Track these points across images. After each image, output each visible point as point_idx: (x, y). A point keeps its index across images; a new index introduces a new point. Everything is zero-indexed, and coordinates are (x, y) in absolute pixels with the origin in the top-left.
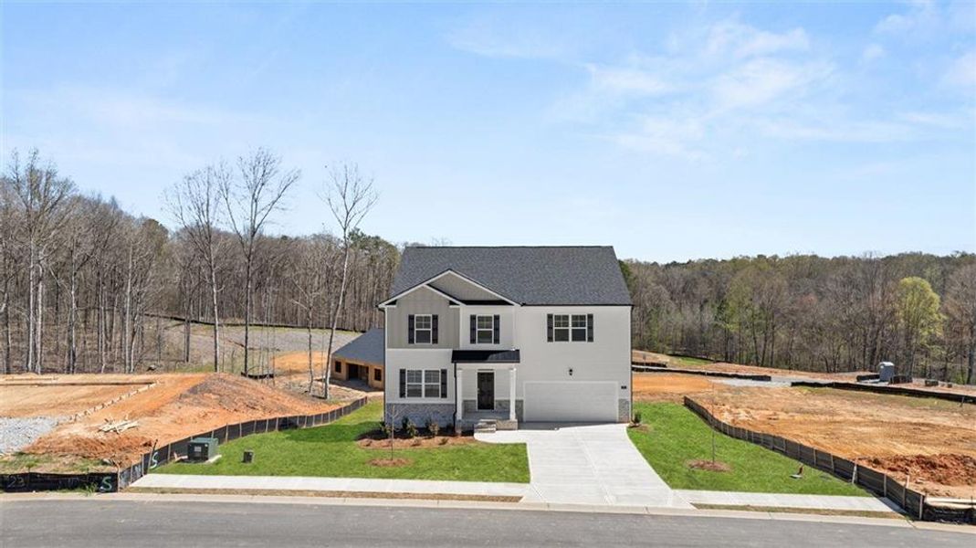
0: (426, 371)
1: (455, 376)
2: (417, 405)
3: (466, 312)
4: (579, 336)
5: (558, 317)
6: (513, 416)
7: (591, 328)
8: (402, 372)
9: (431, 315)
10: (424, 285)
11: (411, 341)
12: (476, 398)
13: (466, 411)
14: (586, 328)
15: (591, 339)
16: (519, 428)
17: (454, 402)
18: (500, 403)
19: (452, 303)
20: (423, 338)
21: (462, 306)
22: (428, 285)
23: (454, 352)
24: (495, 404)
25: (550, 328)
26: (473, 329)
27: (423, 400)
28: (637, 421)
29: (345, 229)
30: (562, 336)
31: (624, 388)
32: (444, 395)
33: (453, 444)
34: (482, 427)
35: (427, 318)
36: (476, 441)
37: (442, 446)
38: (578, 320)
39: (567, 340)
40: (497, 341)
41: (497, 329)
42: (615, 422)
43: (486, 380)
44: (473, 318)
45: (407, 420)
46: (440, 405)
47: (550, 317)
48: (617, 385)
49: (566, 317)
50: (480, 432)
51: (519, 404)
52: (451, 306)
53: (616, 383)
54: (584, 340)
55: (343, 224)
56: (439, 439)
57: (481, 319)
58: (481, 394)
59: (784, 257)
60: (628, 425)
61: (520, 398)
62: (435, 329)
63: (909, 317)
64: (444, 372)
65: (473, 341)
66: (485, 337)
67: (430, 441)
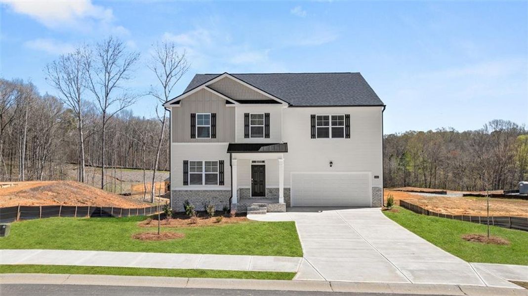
0: (206, 162)
1: (231, 165)
2: (198, 191)
3: (240, 110)
4: (338, 134)
5: (320, 118)
6: (281, 200)
7: (348, 126)
8: (186, 163)
9: (210, 114)
10: (204, 86)
11: (193, 136)
12: (250, 187)
13: (241, 197)
14: (344, 126)
15: (348, 136)
16: (287, 211)
17: (230, 189)
18: (271, 191)
19: (228, 102)
20: (203, 133)
21: (237, 104)
22: (207, 86)
23: (230, 145)
24: (266, 191)
25: (313, 127)
26: (246, 126)
27: (203, 187)
28: (389, 204)
29: (165, 88)
30: (323, 134)
31: (377, 177)
32: (222, 183)
33: (226, 222)
34: (254, 209)
35: (206, 116)
36: (249, 220)
37: (216, 224)
38: (337, 119)
39: (328, 137)
40: (267, 136)
41: (268, 126)
42: (369, 207)
43: (258, 171)
44: (247, 116)
45: (188, 203)
46: (218, 191)
47: (313, 117)
48: (370, 175)
49: (327, 118)
50: (252, 213)
51: (287, 191)
52: (228, 105)
53: (370, 173)
54: (343, 137)
55: (164, 83)
56: (214, 219)
57: (254, 116)
58: (254, 183)
59: (436, 131)
60: (381, 208)
61: (286, 187)
62: (214, 126)
63: (523, 159)
64: (222, 163)
65: (246, 136)
66: (257, 132)
67: (207, 220)
